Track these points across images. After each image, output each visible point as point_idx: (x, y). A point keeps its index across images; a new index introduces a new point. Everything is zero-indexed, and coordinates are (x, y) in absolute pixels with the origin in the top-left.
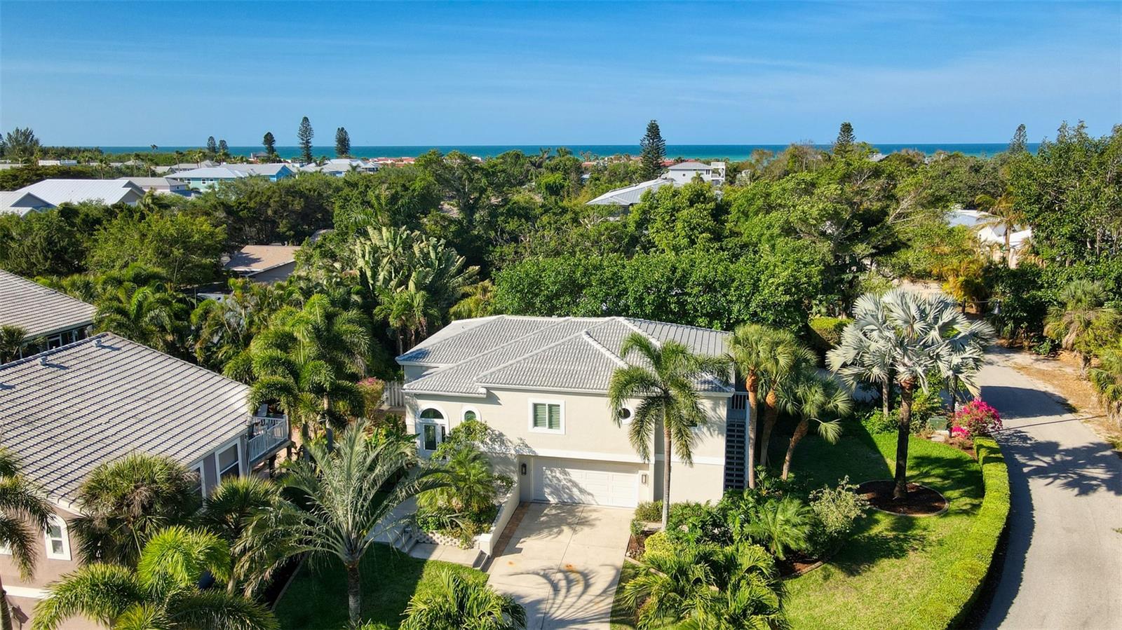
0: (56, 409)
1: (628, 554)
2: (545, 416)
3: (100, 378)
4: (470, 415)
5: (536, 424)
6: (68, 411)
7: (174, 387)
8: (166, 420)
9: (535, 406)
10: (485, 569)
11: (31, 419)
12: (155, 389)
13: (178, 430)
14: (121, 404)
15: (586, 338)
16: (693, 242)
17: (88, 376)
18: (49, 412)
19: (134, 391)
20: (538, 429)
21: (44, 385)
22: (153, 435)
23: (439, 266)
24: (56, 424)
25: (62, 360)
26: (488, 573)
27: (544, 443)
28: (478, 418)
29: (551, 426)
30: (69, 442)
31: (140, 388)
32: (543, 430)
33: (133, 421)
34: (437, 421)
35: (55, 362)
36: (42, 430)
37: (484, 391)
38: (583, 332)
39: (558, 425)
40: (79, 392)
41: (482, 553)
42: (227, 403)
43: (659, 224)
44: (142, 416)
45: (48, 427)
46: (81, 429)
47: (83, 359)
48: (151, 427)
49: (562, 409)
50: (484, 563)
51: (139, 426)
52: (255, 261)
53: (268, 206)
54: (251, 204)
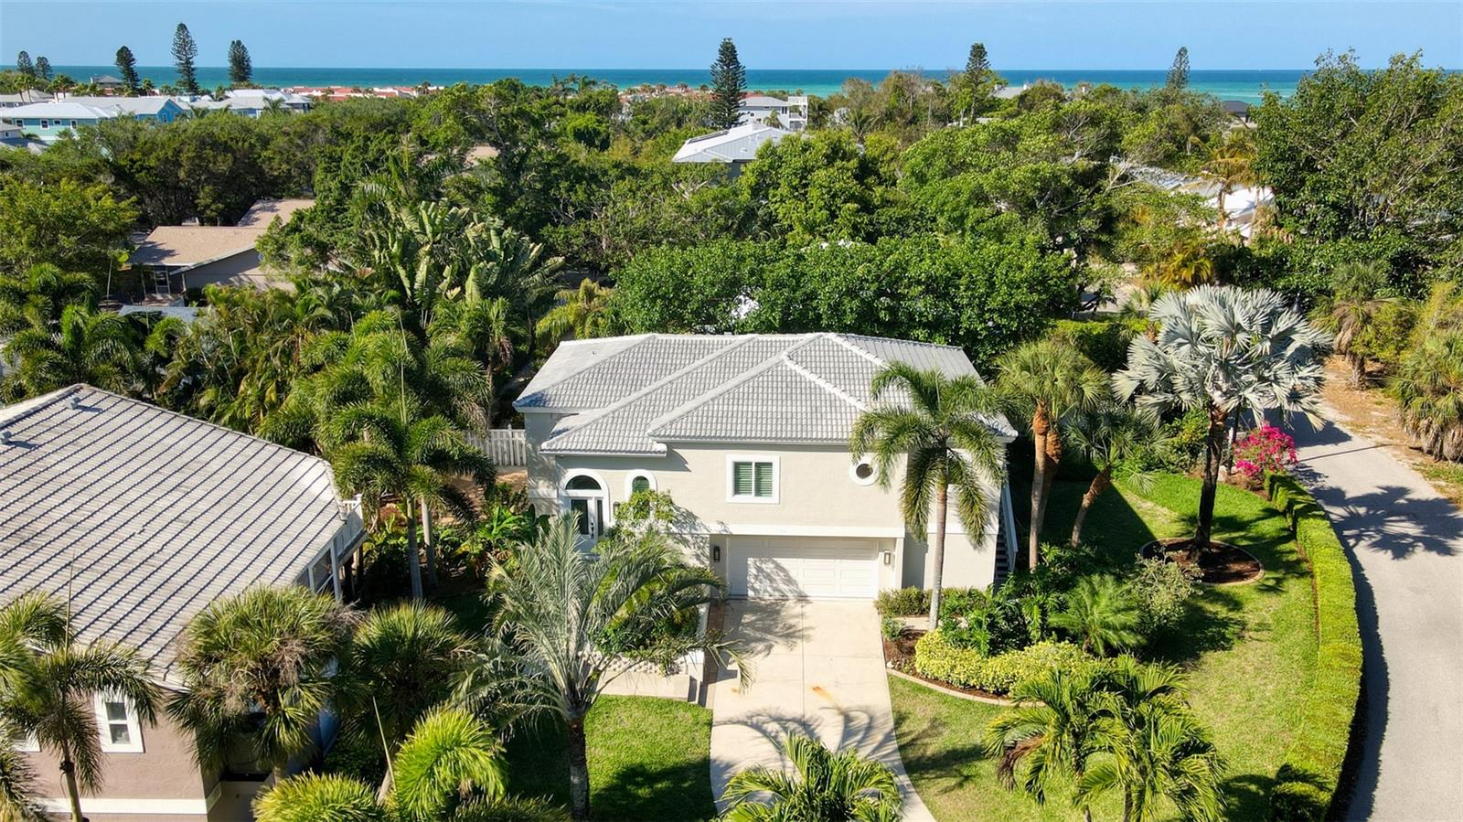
0: (56, 515)
1: (889, 664)
2: (750, 479)
3: (99, 459)
4: (640, 483)
5: (737, 490)
6: (76, 517)
7: (214, 466)
8: (225, 521)
9: (737, 466)
10: (702, 703)
12: (187, 471)
14: (148, 500)
15: (791, 365)
16: (833, 215)
17: (80, 457)
19: (158, 478)
20: (741, 498)
21: (21, 477)
22: (217, 546)
23: (505, 258)
24: (66, 540)
25: (32, 433)
26: (707, 707)
27: (748, 517)
28: (652, 486)
29: (759, 492)
30: (100, 568)
31: (167, 471)
32: (748, 498)
33: (177, 526)
34: (591, 493)
35: (22, 438)
36: (49, 551)
37: (663, 447)
38: (785, 358)
39: (769, 492)
40: (79, 485)
41: (693, 680)
43: (784, 190)
44: (188, 517)
45: (58, 545)
46: (109, 544)
47: (60, 430)
48: (211, 533)
49: (775, 468)
50: (698, 694)
51: (190, 533)
52: (169, 253)
53: (178, 165)
54: (152, 163)
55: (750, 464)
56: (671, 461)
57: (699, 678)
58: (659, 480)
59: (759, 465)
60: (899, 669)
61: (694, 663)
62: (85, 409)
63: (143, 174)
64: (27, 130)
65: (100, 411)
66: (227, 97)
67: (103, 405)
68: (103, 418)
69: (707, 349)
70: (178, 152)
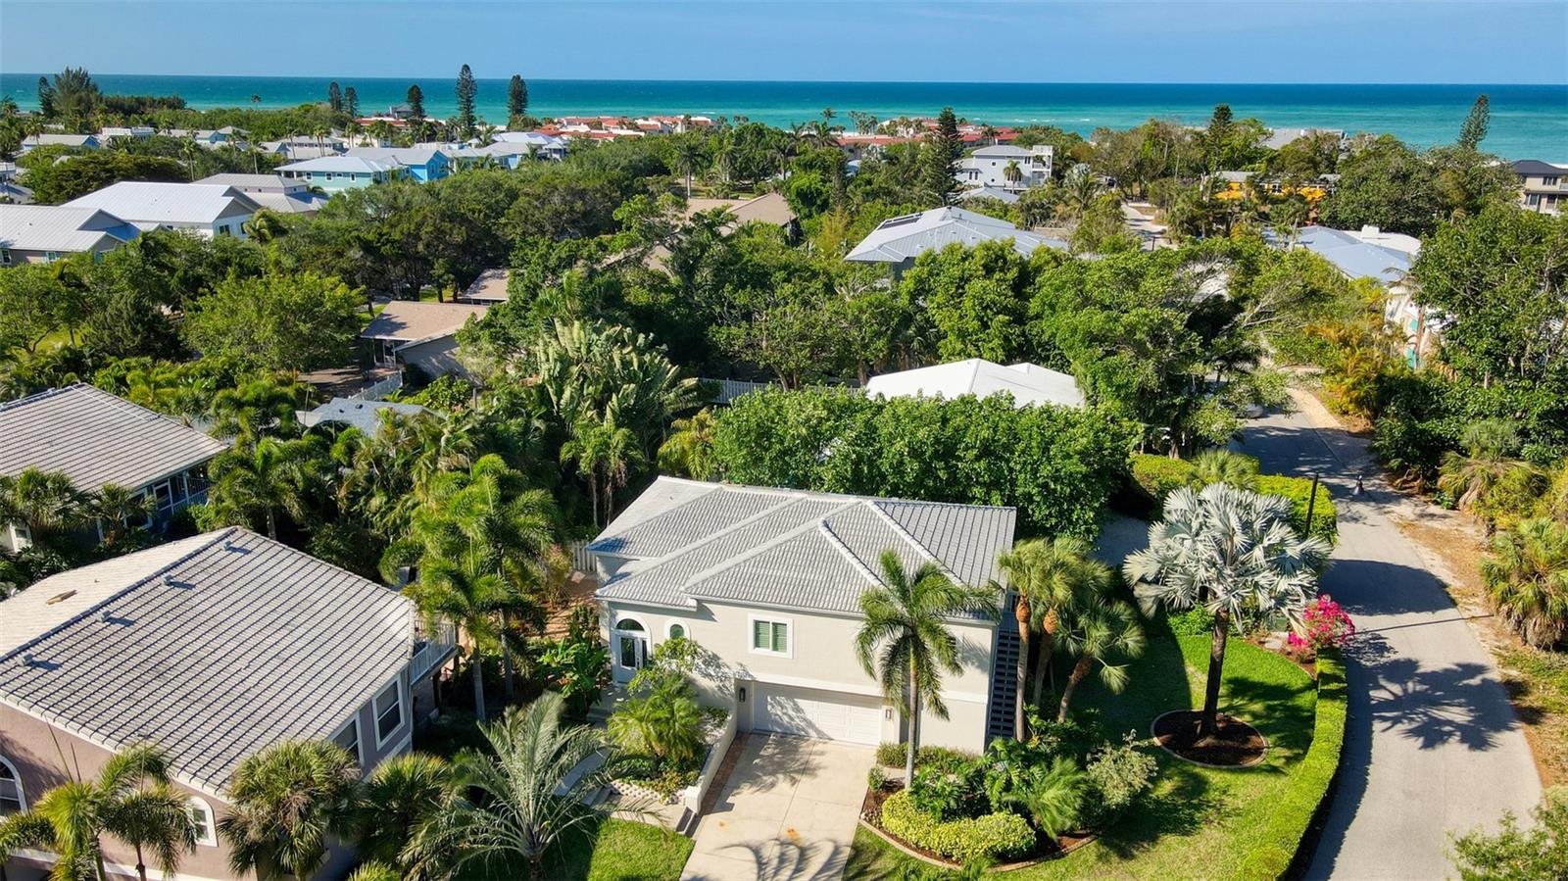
0: (188, 651)
1: (863, 815)
2: (769, 636)
3: (233, 598)
4: (676, 631)
5: (757, 644)
6: (202, 654)
7: (320, 605)
8: (314, 658)
9: (757, 624)
10: (690, 834)
11: (161, 668)
12: (298, 610)
13: (328, 672)
14: (260, 637)
15: (823, 531)
16: (985, 326)
17: (220, 596)
18: (180, 656)
19: (274, 616)
20: (761, 650)
21: (171, 616)
22: (300, 682)
23: (644, 379)
24: (189, 674)
25: (188, 575)
26: (693, 838)
27: (767, 668)
28: (686, 635)
29: (775, 647)
30: (208, 700)
31: (281, 610)
32: (766, 652)
33: (276, 662)
34: (636, 634)
35: (180, 579)
36: (175, 684)
37: (694, 603)
38: (820, 523)
39: (784, 648)
40: (212, 623)
41: (688, 811)
42: (384, 626)
43: (940, 298)
44: (285, 655)
45: (182, 679)
46: (219, 679)
47: (211, 571)
48: (298, 670)
49: (789, 628)
50: (690, 824)
51: (284, 669)
52: (401, 326)
53: (418, 238)
54: (396, 236)
55: (768, 622)
56: (702, 612)
57: (695, 810)
58: (692, 629)
59: (775, 624)
60: (870, 821)
61: (691, 796)
62: (235, 550)
63: (388, 247)
64: (314, 182)
65: (247, 552)
66: (494, 141)
67: (249, 547)
68: (246, 559)
70: (419, 226)
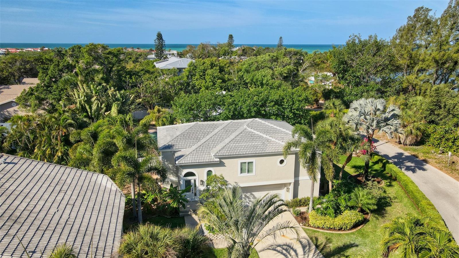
1: (301, 224)
2: (246, 168)
4: (209, 173)
5: (241, 173)
9: (242, 164)
12: (61, 184)
16: (214, 84)
27: (245, 181)
28: (213, 173)
29: (249, 172)
31: (53, 185)
32: (245, 174)
34: (192, 178)
37: (218, 160)
39: (252, 171)
43: (197, 76)
47: (4, 172)
48: (83, 208)
51: (76, 209)
55: (246, 163)
56: (221, 164)
58: (216, 171)
59: (249, 163)
60: (305, 225)
62: (9, 163)
65: (16, 164)
67: (15, 161)
68: (17, 166)
69: (217, 126)
